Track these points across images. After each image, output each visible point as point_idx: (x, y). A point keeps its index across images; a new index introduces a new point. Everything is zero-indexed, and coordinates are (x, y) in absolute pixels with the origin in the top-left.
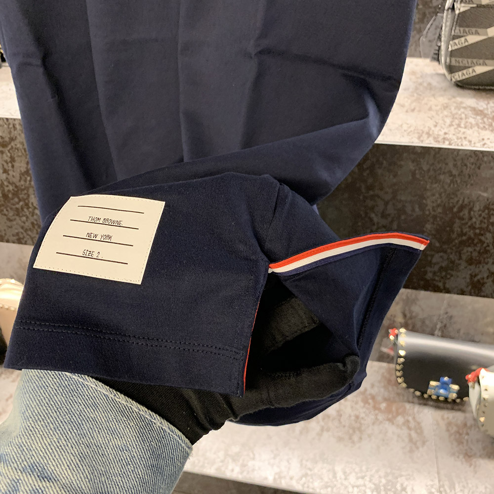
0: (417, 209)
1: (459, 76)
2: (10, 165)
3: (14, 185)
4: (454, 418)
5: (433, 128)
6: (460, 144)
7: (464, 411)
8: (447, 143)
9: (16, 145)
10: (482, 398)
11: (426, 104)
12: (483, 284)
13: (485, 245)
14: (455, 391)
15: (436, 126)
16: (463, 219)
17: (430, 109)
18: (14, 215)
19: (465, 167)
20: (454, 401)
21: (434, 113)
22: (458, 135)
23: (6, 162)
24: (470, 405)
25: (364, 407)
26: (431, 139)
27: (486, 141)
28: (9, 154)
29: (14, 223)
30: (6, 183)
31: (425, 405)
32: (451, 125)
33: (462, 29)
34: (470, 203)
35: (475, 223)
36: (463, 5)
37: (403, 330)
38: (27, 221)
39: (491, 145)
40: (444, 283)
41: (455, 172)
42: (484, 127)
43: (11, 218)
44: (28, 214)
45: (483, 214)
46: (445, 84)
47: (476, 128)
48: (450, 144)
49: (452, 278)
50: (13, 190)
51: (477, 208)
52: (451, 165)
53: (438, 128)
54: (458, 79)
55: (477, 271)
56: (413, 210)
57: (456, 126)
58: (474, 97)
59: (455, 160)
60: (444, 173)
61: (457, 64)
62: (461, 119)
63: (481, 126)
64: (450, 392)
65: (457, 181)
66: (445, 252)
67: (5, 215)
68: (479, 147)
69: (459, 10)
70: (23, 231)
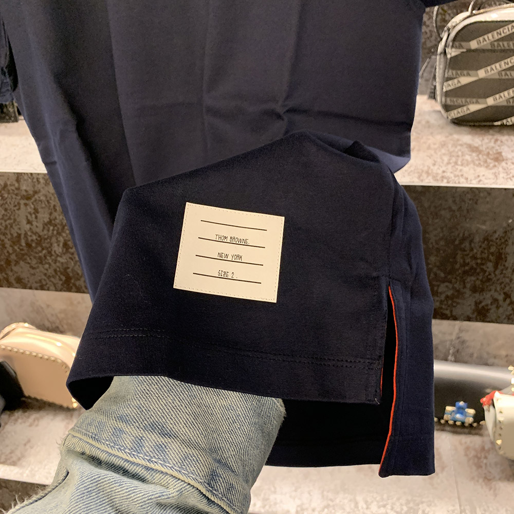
1: (455, 114)
2: (34, 216)
3: (37, 235)
4: (471, 442)
5: (432, 167)
6: (457, 182)
7: (481, 435)
8: (445, 181)
9: (39, 197)
10: (497, 421)
11: (425, 143)
12: (488, 310)
13: (487, 274)
14: (472, 415)
15: (434, 165)
16: (465, 251)
17: (429, 148)
18: (36, 263)
19: (463, 203)
20: (471, 425)
21: (432, 152)
22: (455, 173)
23: (31, 214)
24: (487, 429)
26: (430, 178)
27: (481, 178)
28: (32, 206)
29: (38, 270)
30: (29, 233)
31: (443, 430)
32: (448, 163)
33: (454, 72)
34: (470, 235)
35: (476, 253)
36: (453, 50)
38: (50, 268)
39: (486, 181)
40: (451, 311)
41: (454, 208)
42: (480, 164)
43: (34, 266)
44: (50, 261)
45: (483, 246)
46: (442, 122)
47: (472, 165)
48: (448, 182)
49: (458, 306)
50: (36, 239)
51: (477, 239)
52: (450, 201)
53: (436, 167)
54: (454, 117)
55: (481, 298)
57: (453, 164)
58: (470, 133)
59: (454, 197)
60: (445, 209)
61: (452, 104)
62: (458, 156)
63: (477, 162)
64: (466, 416)
65: (456, 216)
66: (450, 282)
67: (29, 263)
68: (474, 184)
69: (451, 54)
70: (45, 278)
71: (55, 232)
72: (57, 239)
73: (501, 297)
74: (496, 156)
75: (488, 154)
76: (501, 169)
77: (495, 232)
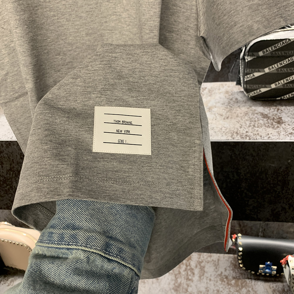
0: (236, 176)
1: (252, 94)
3: (3, 177)
4: (276, 286)
5: (240, 129)
6: (255, 139)
7: (282, 282)
8: (248, 138)
9: (3, 155)
10: (291, 275)
11: (235, 113)
12: (280, 214)
13: (277, 193)
14: (275, 269)
15: (241, 127)
16: (263, 179)
17: (237, 116)
18: (4, 194)
19: (260, 151)
20: (275, 276)
21: (239, 119)
22: (254, 132)
24: (285, 278)
25: (222, 284)
26: (239, 136)
27: (270, 135)
29: (5, 198)
31: (259, 280)
32: (250, 126)
33: (250, 70)
34: (265, 170)
35: (270, 181)
36: (249, 57)
37: (240, 235)
38: (12, 196)
39: (273, 137)
40: (257, 216)
41: (254, 154)
42: (269, 126)
43: (3, 196)
44: (12, 192)
45: (274, 176)
46: (245, 99)
47: (264, 127)
48: (250, 139)
49: (261, 212)
50: (3, 180)
51: (270, 173)
52: (251, 150)
53: (242, 129)
54: (252, 96)
55: (275, 207)
56: (234, 177)
57: (252, 127)
58: (262, 106)
59: (254, 148)
60: (248, 155)
61: (250, 88)
62: (255, 121)
63: (267, 125)
64: (272, 271)
65: (256, 159)
66: (255, 198)
68: (266, 140)
69: (248, 59)
70: (10, 202)
71: (14, 175)
72: (15, 179)
73: (287, 207)
74: (278, 120)
75: (274, 119)
76: (281, 129)
77: (281, 168)
